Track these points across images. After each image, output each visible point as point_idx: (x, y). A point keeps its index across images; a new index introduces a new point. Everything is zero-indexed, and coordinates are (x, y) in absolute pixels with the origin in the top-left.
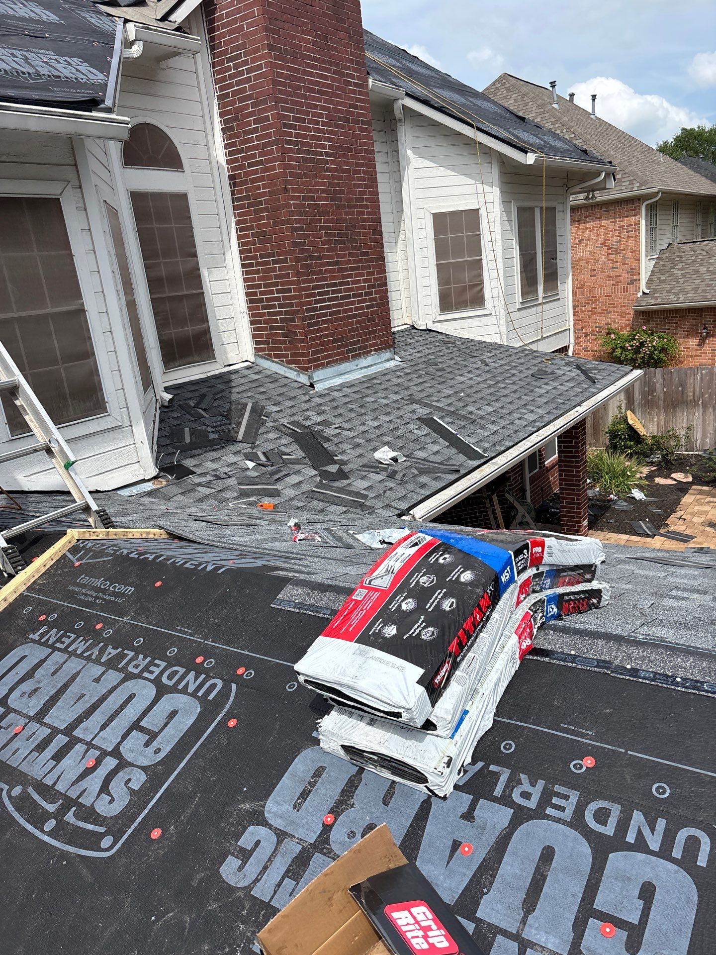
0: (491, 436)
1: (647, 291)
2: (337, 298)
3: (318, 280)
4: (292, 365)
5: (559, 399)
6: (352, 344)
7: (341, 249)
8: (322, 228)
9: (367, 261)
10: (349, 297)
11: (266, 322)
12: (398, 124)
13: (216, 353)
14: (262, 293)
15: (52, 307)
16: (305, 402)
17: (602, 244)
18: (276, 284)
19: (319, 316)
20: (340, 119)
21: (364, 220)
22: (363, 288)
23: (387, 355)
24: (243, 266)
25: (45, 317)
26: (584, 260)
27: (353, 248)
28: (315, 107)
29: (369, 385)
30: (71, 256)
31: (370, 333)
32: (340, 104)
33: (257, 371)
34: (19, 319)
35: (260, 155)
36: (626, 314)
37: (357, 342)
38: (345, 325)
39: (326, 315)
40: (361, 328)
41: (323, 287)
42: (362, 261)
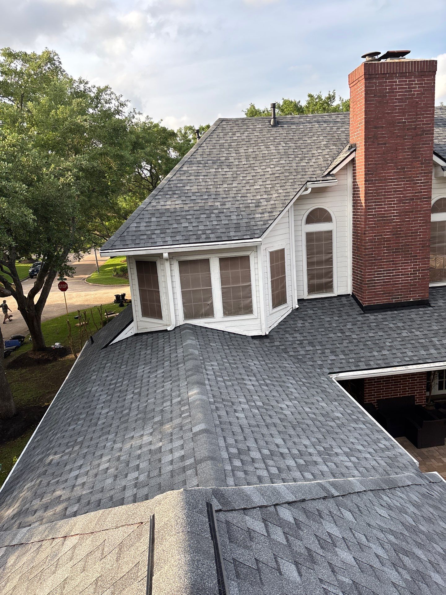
2: (390, 276)
6: (395, 295)
7: (397, 255)
8: (384, 247)
9: (416, 259)
10: (399, 275)
13: (334, 290)
15: (242, 284)
20: (407, 200)
22: (410, 271)
25: (239, 287)
27: (405, 254)
31: (411, 291)
32: (408, 193)
34: (232, 287)
35: (360, 218)
37: (400, 295)
38: (392, 287)
39: (381, 283)
40: (404, 289)
41: (381, 271)
42: (411, 260)
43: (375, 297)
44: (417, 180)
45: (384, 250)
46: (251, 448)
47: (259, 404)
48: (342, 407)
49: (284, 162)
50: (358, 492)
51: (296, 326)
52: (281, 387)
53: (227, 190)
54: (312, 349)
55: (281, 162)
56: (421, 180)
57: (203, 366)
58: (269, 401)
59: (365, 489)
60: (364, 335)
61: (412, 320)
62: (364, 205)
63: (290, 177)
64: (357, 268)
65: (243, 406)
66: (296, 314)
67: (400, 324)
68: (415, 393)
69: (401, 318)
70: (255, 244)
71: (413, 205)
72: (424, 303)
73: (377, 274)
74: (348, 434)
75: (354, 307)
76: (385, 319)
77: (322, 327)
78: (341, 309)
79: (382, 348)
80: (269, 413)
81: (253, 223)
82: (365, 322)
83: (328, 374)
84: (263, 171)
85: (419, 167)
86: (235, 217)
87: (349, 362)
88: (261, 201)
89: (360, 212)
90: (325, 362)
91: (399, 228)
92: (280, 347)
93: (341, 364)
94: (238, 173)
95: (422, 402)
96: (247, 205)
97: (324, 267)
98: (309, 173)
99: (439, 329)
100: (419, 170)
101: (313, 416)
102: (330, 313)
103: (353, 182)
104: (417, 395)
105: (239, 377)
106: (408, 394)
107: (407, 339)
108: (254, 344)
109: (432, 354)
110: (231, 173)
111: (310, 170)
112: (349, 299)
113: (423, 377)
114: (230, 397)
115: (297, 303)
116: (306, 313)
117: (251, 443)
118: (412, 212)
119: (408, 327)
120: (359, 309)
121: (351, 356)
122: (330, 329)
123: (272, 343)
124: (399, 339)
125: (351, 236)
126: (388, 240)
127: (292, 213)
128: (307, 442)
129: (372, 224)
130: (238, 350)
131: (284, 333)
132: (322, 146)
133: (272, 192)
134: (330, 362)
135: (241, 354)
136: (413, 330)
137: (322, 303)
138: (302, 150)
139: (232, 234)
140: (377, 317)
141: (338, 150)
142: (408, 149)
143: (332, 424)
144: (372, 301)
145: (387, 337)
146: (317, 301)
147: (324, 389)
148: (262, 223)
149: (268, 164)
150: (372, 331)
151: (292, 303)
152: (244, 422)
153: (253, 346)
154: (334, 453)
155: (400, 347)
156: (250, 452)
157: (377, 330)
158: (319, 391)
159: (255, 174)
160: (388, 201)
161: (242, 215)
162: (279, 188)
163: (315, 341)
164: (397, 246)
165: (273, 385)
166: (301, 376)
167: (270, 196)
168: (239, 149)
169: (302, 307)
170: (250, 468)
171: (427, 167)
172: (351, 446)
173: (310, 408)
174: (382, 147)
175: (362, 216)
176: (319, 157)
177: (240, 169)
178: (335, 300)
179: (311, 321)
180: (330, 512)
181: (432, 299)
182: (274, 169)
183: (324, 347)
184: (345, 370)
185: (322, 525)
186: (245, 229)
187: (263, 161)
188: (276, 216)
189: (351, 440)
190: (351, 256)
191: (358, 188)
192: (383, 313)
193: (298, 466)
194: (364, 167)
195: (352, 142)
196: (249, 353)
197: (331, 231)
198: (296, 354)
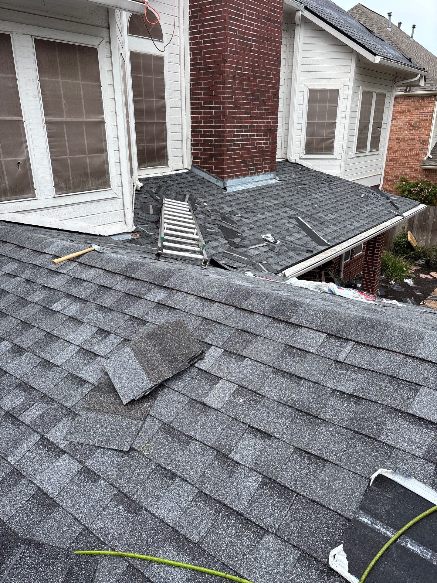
0: (332, 233)
1: (431, 157)
2: (247, 136)
3: (238, 122)
4: (214, 174)
5: (374, 216)
6: (251, 165)
7: (254, 105)
8: (244, 90)
9: (268, 114)
10: (254, 135)
11: (201, 145)
12: (296, 27)
13: (169, 162)
14: (201, 127)
15: (86, 118)
16: (220, 198)
17: (407, 122)
18: (212, 122)
19: (235, 145)
20: (264, 18)
21: (269, 88)
22: (263, 131)
23: (271, 175)
24: (192, 108)
25: (81, 123)
26: (393, 132)
27: (261, 105)
28: (250, 8)
29: (259, 193)
30: (100, 86)
31: (263, 160)
32: (265, 8)
33: (192, 176)
34: (67, 123)
35: (213, 36)
36: (415, 170)
37: (255, 165)
39: (239, 145)
71: (268, 30)
126: (247, 79)
144: (231, 172)
164: (254, 91)
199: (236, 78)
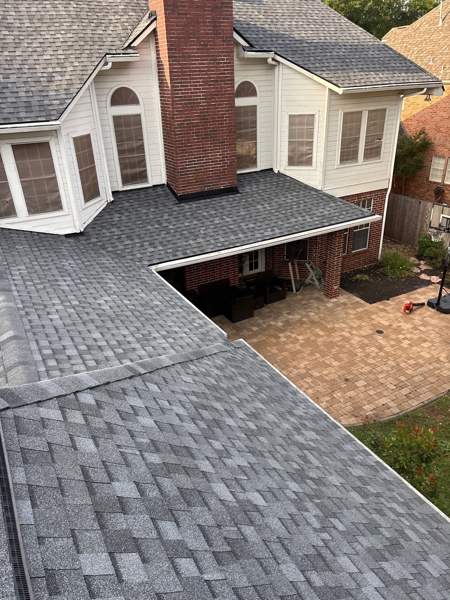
2: (201, 163)
3: (189, 156)
6: (207, 183)
7: (206, 141)
8: (193, 133)
10: (208, 162)
12: (275, 67)
13: (149, 180)
15: (45, 176)
19: (188, 171)
20: (212, 81)
22: (219, 158)
25: (42, 179)
27: (213, 140)
30: (52, 160)
31: (221, 178)
32: (213, 74)
34: (34, 180)
35: (167, 101)
37: (212, 183)
38: (204, 175)
39: (192, 170)
40: (215, 176)
41: (192, 158)
42: (219, 146)
43: (188, 186)
44: (220, 59)
45: (193, 136)
46: (67, 347)
47: (76, 303)
48: (161, 296)
49: (76, 27)
50: (166, 367)
51: (112, 220)
52: (99, 284)
53: (9, 59)
54: (130, 243)
55: (74, 27)
56: (224, 59)
57: (8, 271)
58: (86, 299)
59: (173, 363)
60: (180, 225)
61: (223, 207)
62: (169, 85)
63: (86, 47)
64: (170, 155)
65: (57, 307)
66: (111, 207)
67: (213, 212)
68: (229, 276)
69: (213, 206)
70: (54, 128)
71: (217, 88)
72: (232, 190)
73: (189, 162)
74: (166, 319)
75: (170, 197)
76: (199, 208)
77: (139, 219)
78: (157, 200)
79: (197, 236)
80: (86, 310)
81: (46, 102)
82: (181, 212)
83: (148, 266)
84: (52, 37)
85: (221, 45)
86: (24, 94)
87: (167, 253)
88: (54, 74)
89: (167, 94)
90: (145, 255)
91: (207, 112)
92: (98, 244)
93: (160, 256)
94: (21, 38)
95: (236, 283)
96: (37, 79)
97: (136, 155)
98: (107, 43)
99: (246, 214)
100: (221, 49)
101: (133, 307)
102: (147, 204)
103: (157, 58)
104: (231, 277)
105: (53, 278)
106: (224, 277)
107: (219, 225)
108: (69, 242)
109: (240, 238)
110: (12, 37)
111: (109, 39)
112: (164, 189)
113: (235, 260)
114: (42, 301)
115: (111, 195)
116: (122, 205)
117: (67, 342)
118: (217, 95)
119: (219, 215)
120: (174, 199)
121: (169, 246)
122: (147, 221)
123: (88, 240)
124: (212, 227)
125: (161, 121)
126: (196, 125)
127: (93, 92)
128: (126, 332)
129: (179, 108)
130: (50, 251)
131: (100, 229)
132: (120, 10)
133: (66, 65)
134: (149, 254)
135: (53, 255)
136: (224, 217)
137: (138, 194)
138: (97, 14)
139: (22, 115)
140: (192, 206)
141: (138, 17)
142: (209, 22)
143: (151, 312)
144: (185, 189)
145: (201, 225)
146: (133, 192)
147: (144, 281)
148: (58, 102)
149: (58, 28)
150: (188, 221)
151: (106, 196)
152: (59, 323)
153: (68, 245)
154: (152, 337)
155: (213, 234)
156: (66, 351)
157: (192, 219)
158: (138, 283)
159: (42, 41)
160: (194, 82)
161: (32, 92)
162: (74, 60)
163: (133, 234)
164: (205, 132)
165: (91, 283)
166: (120, 271)
167: (64, 70)
168: (18, 6)
169: (118, 200)
170: (66, 366)
171: (229, 45)
172: (168, 329)
173: (130, 300)
174: (182, 18)
175: (168, 97)
176: (117, 25)
177: (23, 33)
178: (150, 191)
179: (128, 214)
180: (135, 388)
181: (240, 186)
182: (65, 36)
183: (143, 240)
184: (164, 261)
185: (126, 400)
186: (37, 109)
187: (50, 25)
188: (74, 95)
189: (169, 324)
190: (163, 143)
191: (162, 65)
192: (197, 202)
193: (117, 355)
194: (166, 40)
195: (151, 9)
196: (63, 253)
197: (140, 115)
198: (115, 249)
199: (184, 127)
